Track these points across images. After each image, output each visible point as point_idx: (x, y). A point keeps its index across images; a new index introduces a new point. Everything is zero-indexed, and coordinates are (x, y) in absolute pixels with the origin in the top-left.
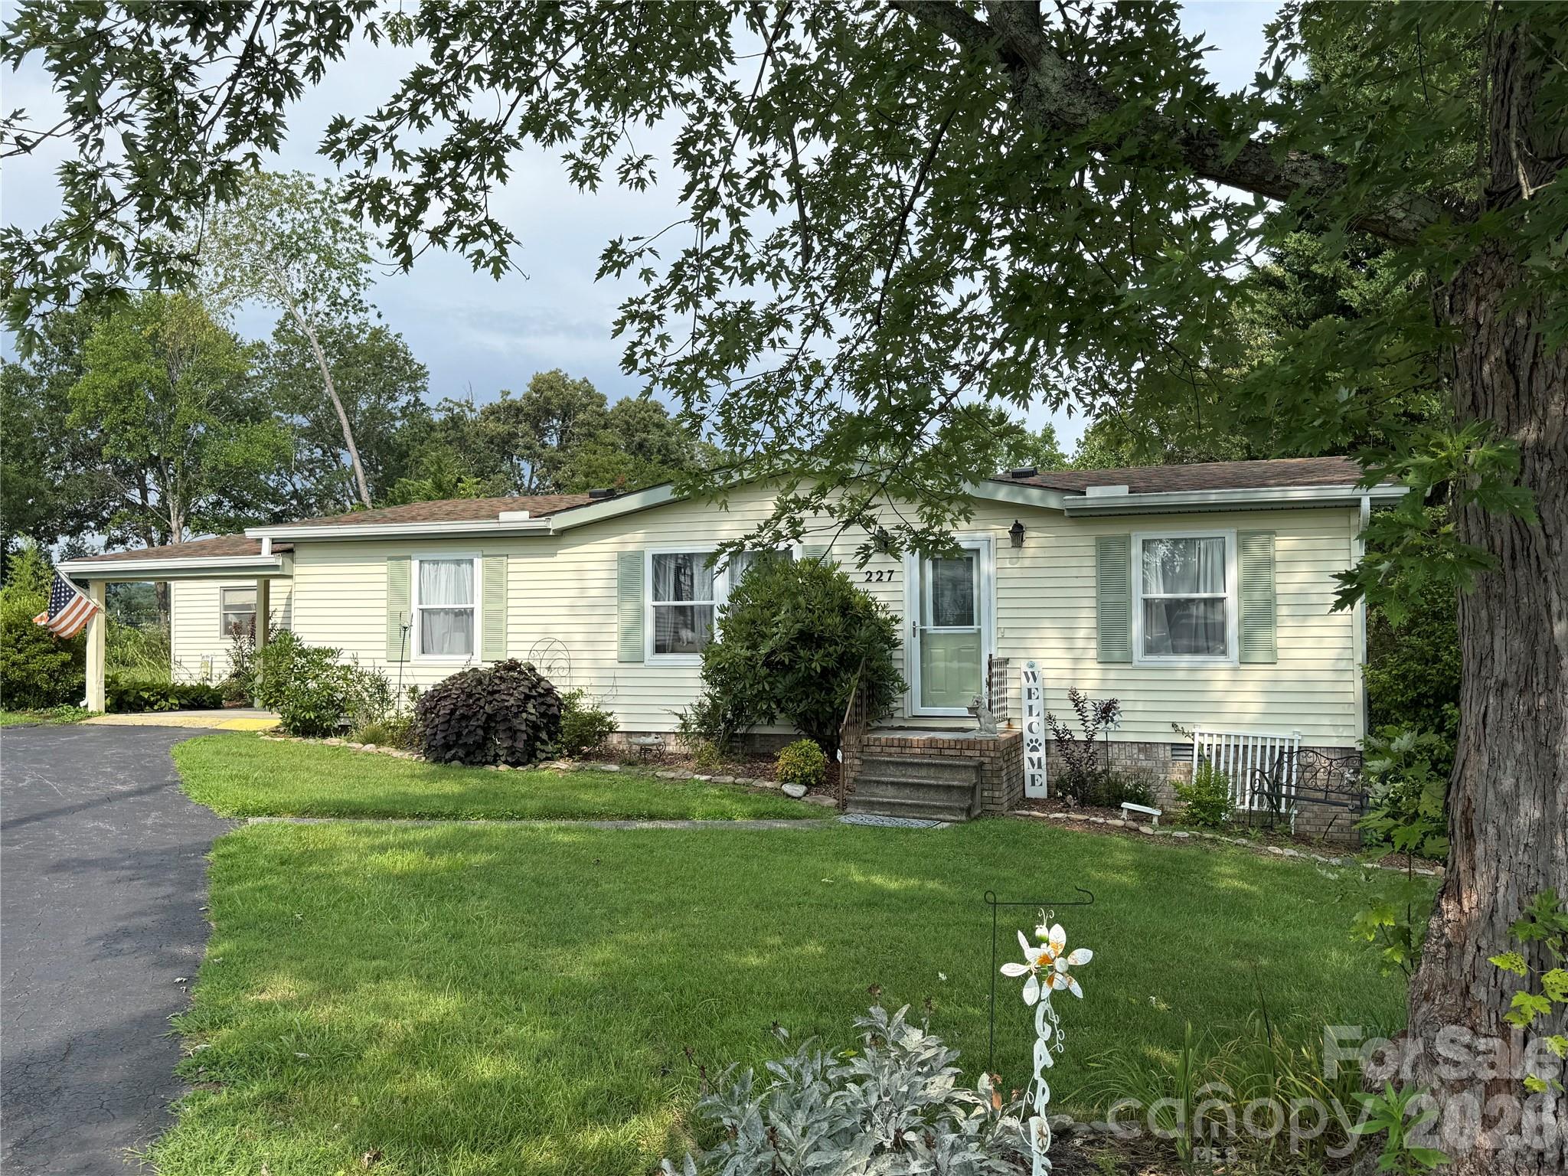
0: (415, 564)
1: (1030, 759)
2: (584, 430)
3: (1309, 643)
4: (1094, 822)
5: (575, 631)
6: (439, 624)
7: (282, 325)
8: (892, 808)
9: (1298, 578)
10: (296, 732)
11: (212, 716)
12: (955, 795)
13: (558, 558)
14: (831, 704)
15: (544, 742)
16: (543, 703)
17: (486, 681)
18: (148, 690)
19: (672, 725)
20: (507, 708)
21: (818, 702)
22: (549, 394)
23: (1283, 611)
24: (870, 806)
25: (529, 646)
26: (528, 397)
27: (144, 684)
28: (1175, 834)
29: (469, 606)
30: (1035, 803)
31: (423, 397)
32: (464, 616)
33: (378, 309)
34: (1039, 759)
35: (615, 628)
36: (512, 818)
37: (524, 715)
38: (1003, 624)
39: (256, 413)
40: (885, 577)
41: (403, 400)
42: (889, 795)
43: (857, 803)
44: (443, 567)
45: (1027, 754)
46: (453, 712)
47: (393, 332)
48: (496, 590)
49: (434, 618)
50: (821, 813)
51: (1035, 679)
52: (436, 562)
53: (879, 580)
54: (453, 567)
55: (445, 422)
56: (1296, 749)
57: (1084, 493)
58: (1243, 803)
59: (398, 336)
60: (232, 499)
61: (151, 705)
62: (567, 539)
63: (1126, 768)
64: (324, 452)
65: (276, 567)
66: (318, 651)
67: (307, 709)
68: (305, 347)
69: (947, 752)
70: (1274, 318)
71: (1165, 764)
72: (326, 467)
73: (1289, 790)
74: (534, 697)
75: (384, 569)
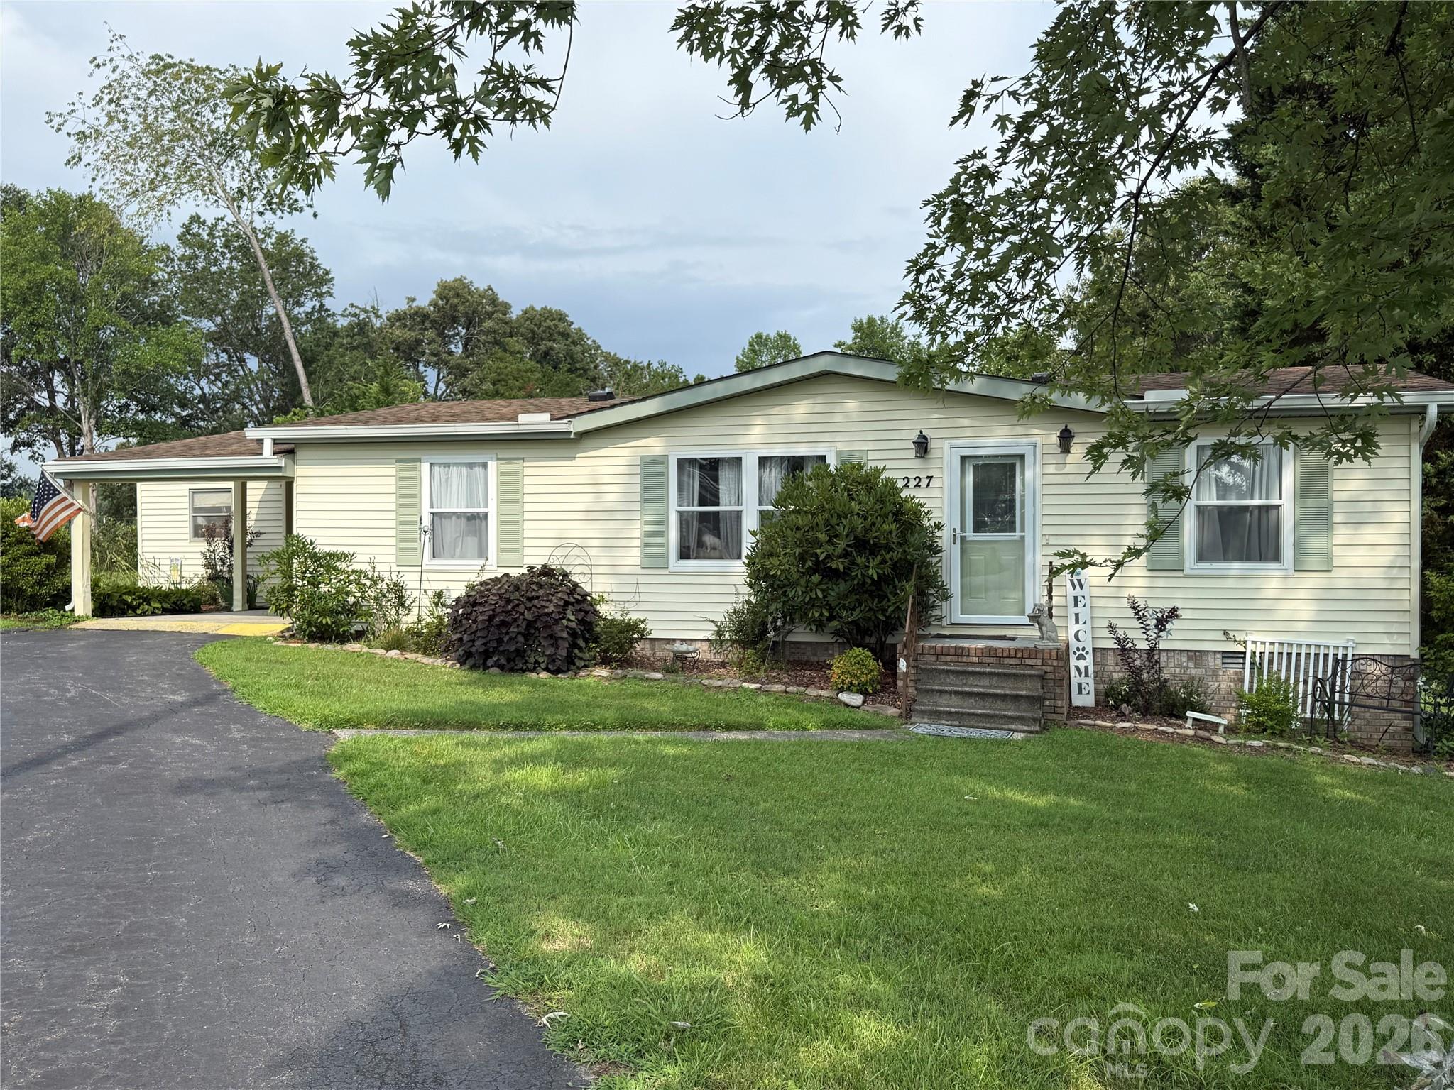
0: (425, 467)
1: (1077, 667)
2: (490, 338)
3: (1362, 551)
4: (1164, 732)
5: (593, 537)
6: (450, 528)
7: (188, 228)
8: (961, 718)
9: (1353, 485)
10: (313, 638)
11: (209, 621)
12: (1024, 705)
13: (577, 462)
14: (884, 611)
15: (580, 649)
16: (581, 610)
17: (524, 587)
18: (129, 593)
19: (708, 632)
20: (547, 614)
21: (871, 609)
22: (456, 301)
23: (1337, 518)
24: (936, 716)
25: (548, 552)
26: (435, 304)
27: (126, 587)
28: (1249, 743)
29: (482, 510)
30: (1084, 711)
31: (328, 301)
32: (476, 521)
33: (314, 209)
34: (1086, 668)
35: (637, 534)
36: (593, 728)
37: (564, 622)
38: (1047, 531)
39: (163, 316)
40: (924, 483)
41: (309, 305)
42: (953, 705)
43: (923, 713)
44: (455, 471)
45: (1073, 661)
46: (491, 618)
47: (298, 237)
48: (512, 495)
49: (446, 522)
50: (887, 724)
51: (1081, 587)
52: (447, 465)
53: (917, 486)
54: (465, 470)
55: (351, 327)
56: (1349, 657)
57: (1142, 398)
58: (1304, 711)
59: (304, 241)
60: (139, 402)
61: (134, 608)
62: (588, 443)
63: (1174, 676)
64: (230, 357)
65: (278, 468)
66: (331, 555)
67: (323, 613)
68: (210, 251)
69: (1006, 661)
70: (1247, 229)
71: (1215, 672)
72: (232, 372)
73: (1342, 698)
74: (572, 604)
75: (393, 472)
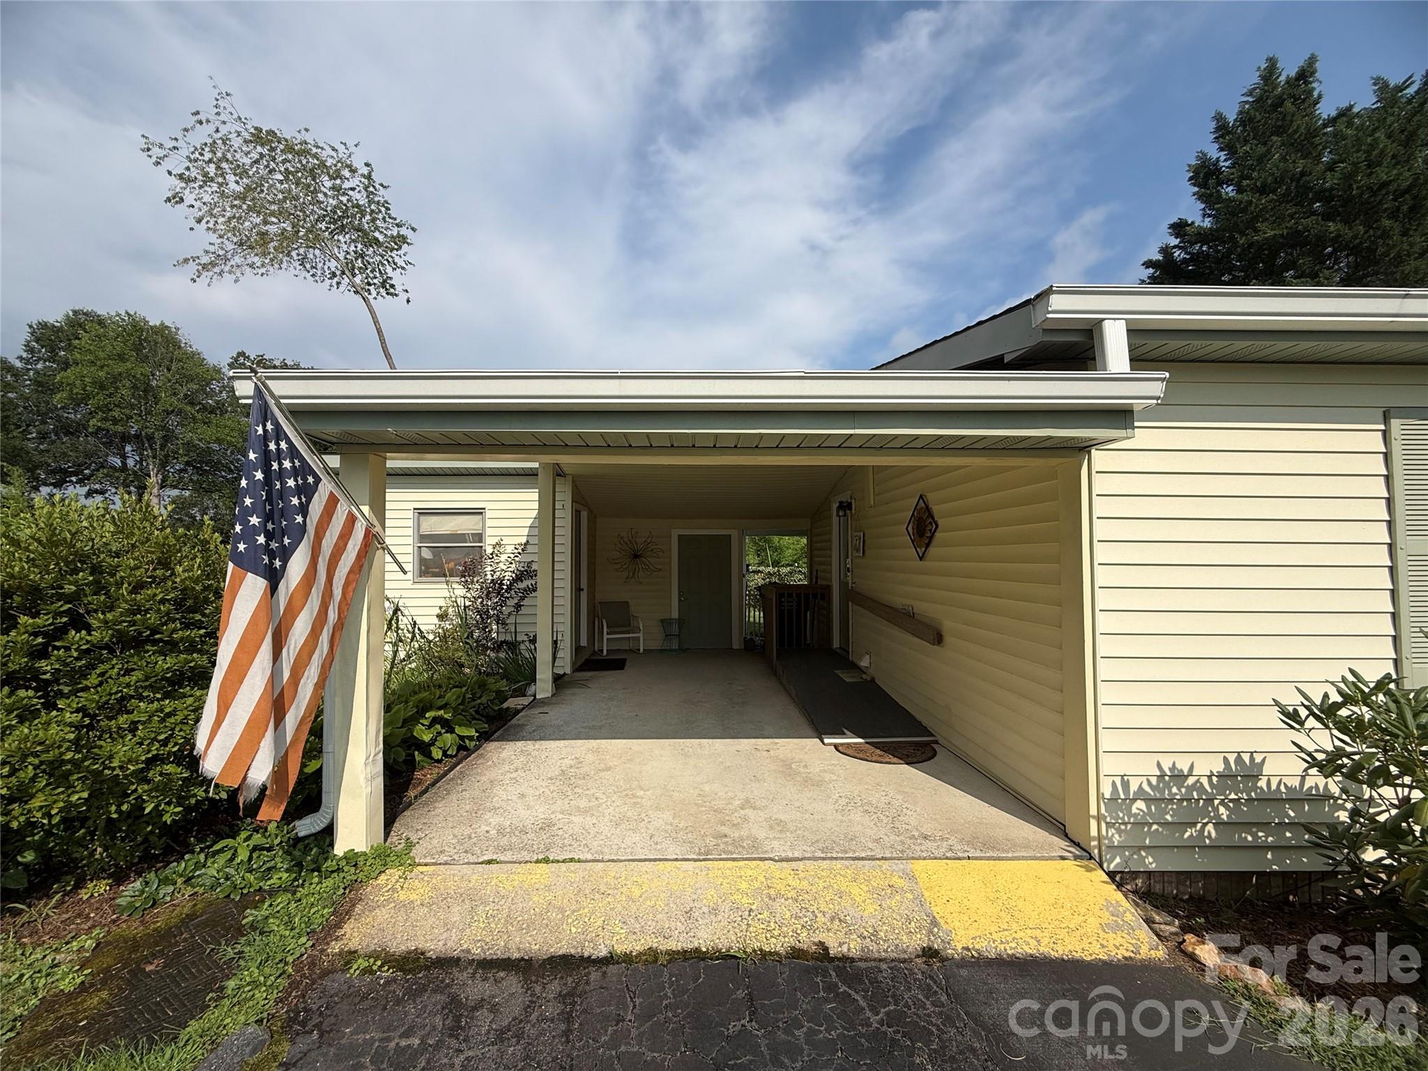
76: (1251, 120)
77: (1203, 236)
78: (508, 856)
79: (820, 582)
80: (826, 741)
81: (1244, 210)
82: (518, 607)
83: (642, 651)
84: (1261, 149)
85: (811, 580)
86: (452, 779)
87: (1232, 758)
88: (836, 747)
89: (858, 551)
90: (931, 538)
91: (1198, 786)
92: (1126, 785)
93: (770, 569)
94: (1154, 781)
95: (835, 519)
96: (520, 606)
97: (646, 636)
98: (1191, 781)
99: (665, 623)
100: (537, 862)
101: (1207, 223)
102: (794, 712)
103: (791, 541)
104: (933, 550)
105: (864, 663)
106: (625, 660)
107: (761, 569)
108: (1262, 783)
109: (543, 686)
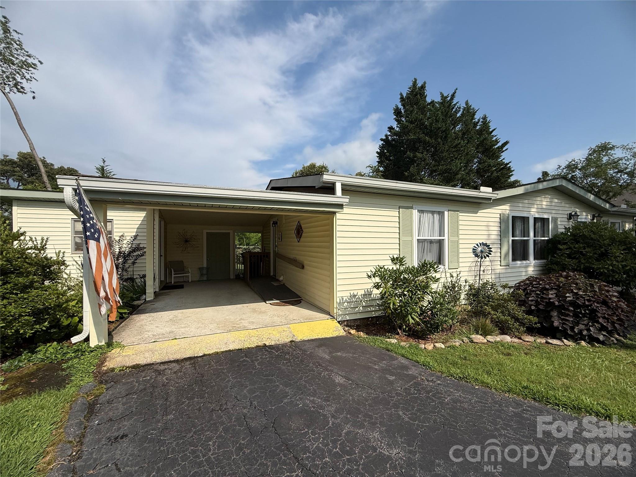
0: (415, 212)
13: (479, 214)
29: (441, 238)
48: (455, 230)
75: (397, 214)
76: (410, 98)
77: (396, 134)
78: (161, 340)
79: (266, 251)
80: (267, 302)
81: (407, 128)
82: (134, 263)
83: (190, 281)
84: (411, 109)
85: (263, 250)
86: (123, 326)
87: (366, 290)
88: (270, 304)
89: (279, 239)
90: (301, 235)
91: (359, 298)
92: (343, 299)
93: (245, 247)
94: (349, 297)
95: (272, 228)
96: (135, 263)
97: (192, 275)
98: (357, 297)
99: (201, 269)
100: (172, 339)
101: (398, 129)
102: (256, 296)
103: (254, 235)
104: (302, 239)
105: (281, 278)
106: (183, 285)
107: (241, 246)
108: (372, 296)
109: (150, 295)
